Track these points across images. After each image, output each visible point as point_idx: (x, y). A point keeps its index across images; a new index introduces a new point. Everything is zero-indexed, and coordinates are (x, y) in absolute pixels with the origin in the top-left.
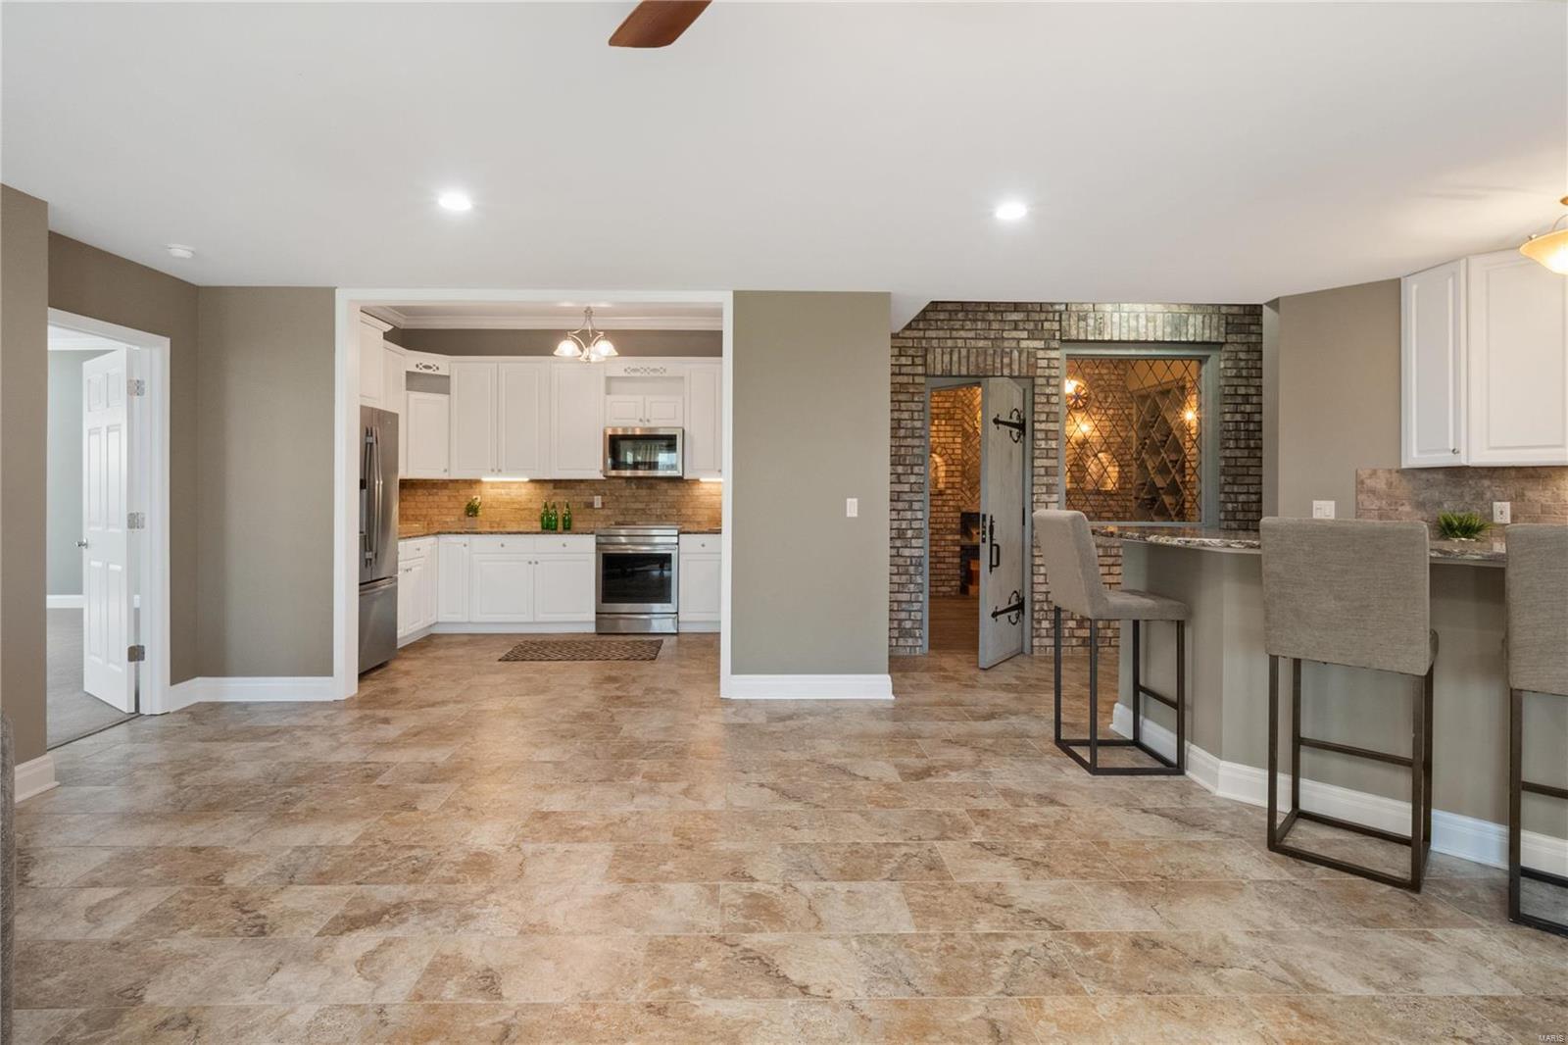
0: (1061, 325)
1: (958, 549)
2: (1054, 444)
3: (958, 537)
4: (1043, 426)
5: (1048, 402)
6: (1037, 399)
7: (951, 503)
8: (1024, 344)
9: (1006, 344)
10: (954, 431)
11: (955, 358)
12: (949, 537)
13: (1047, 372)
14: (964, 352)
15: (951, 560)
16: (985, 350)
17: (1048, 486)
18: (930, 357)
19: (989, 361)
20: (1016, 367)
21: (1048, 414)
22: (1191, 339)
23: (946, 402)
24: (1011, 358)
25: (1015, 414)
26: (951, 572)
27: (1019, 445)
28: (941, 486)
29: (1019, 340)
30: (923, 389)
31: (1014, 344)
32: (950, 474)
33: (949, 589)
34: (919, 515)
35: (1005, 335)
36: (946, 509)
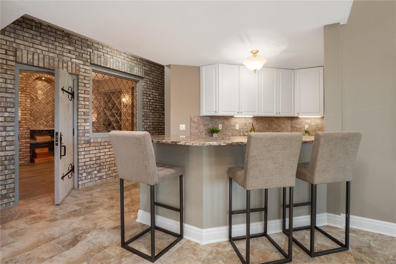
0: (90, 57)
1: (29, 145)
2: (87, 103)
3: (29, 140)
4: (83, 95)
5: (85, 86)
6: (80, 84)
7: (24, 126)
8: (74, 60)
9: (65, 58)
10: (26, 97)
11: (36, 57)
12: (24, 141)
13: (84, 74)
14: (41, 56)
15: (25, 150)
16: (54, 59)
17: (85, 119)
18: (19, 53)
19: (56, 63)
20: (70, 69)
21: (85, 91)
22: (135, 74)
23: (21, 84)
24: (67, 65)
25: (70, 89)
26: (25, 155)
27: (71, 102)
29: (71, 58)
30: (13, 68)
31: (69, 59)
32: (24, 114)
33: (24, 162)
34: (12, 133)
35: (64, 54)
36: (22, 129)
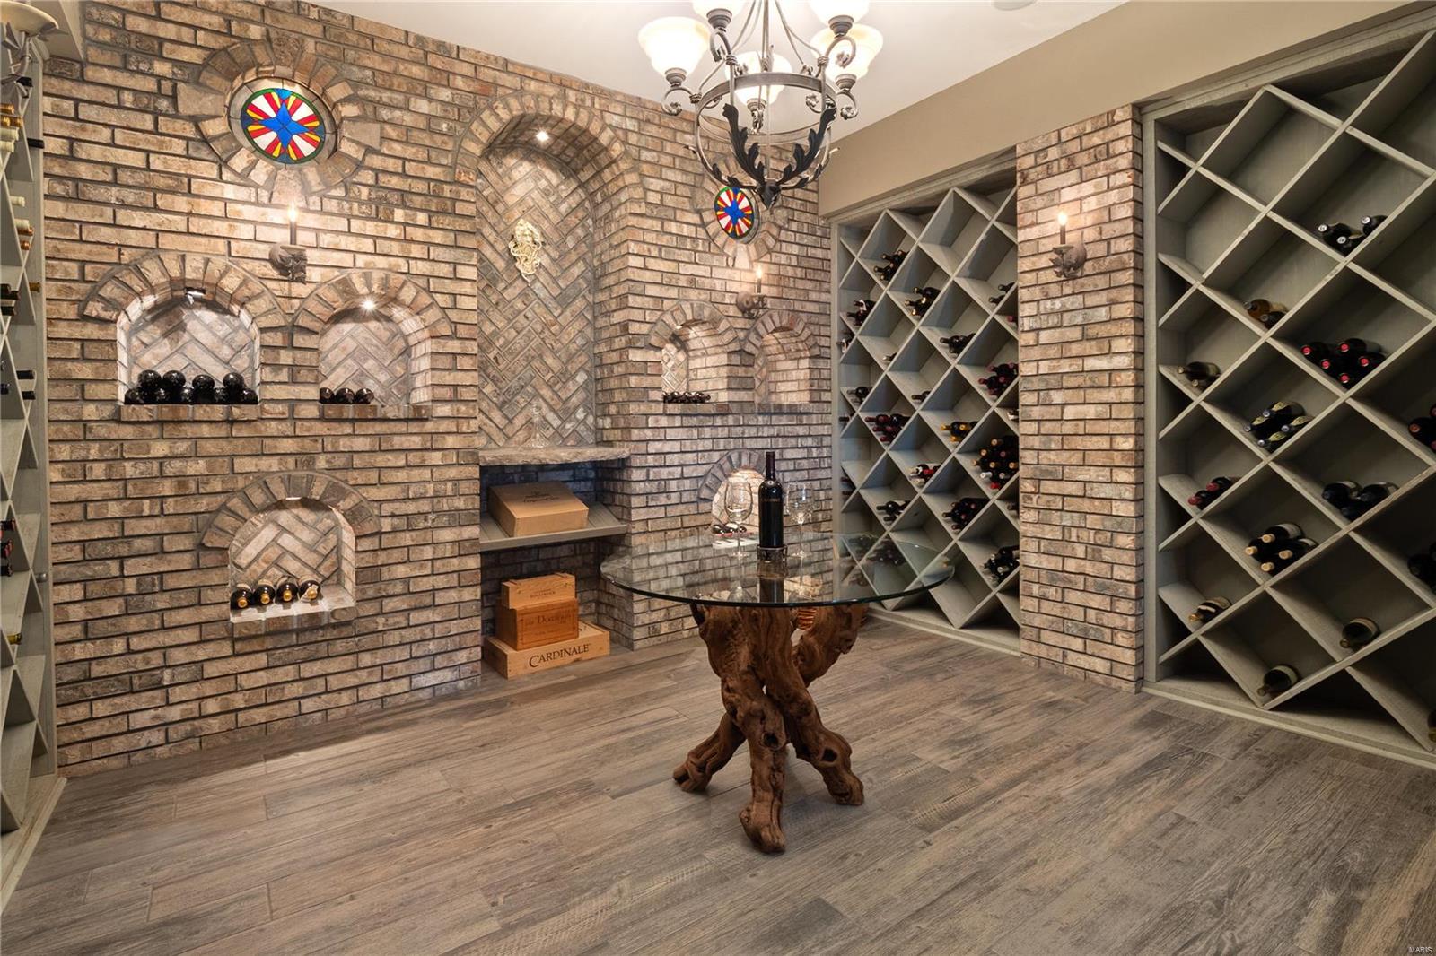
1: (474, 563)
3: (472, 532)
7: (451, 441)
10: (456, 246)
12: (447, 535)
15: (453, 596)
23: (429, 162)
26: (455, 627)
28: (421, 396)
32: (445, 362)
33: (448, 675)
36: (436, 458)
